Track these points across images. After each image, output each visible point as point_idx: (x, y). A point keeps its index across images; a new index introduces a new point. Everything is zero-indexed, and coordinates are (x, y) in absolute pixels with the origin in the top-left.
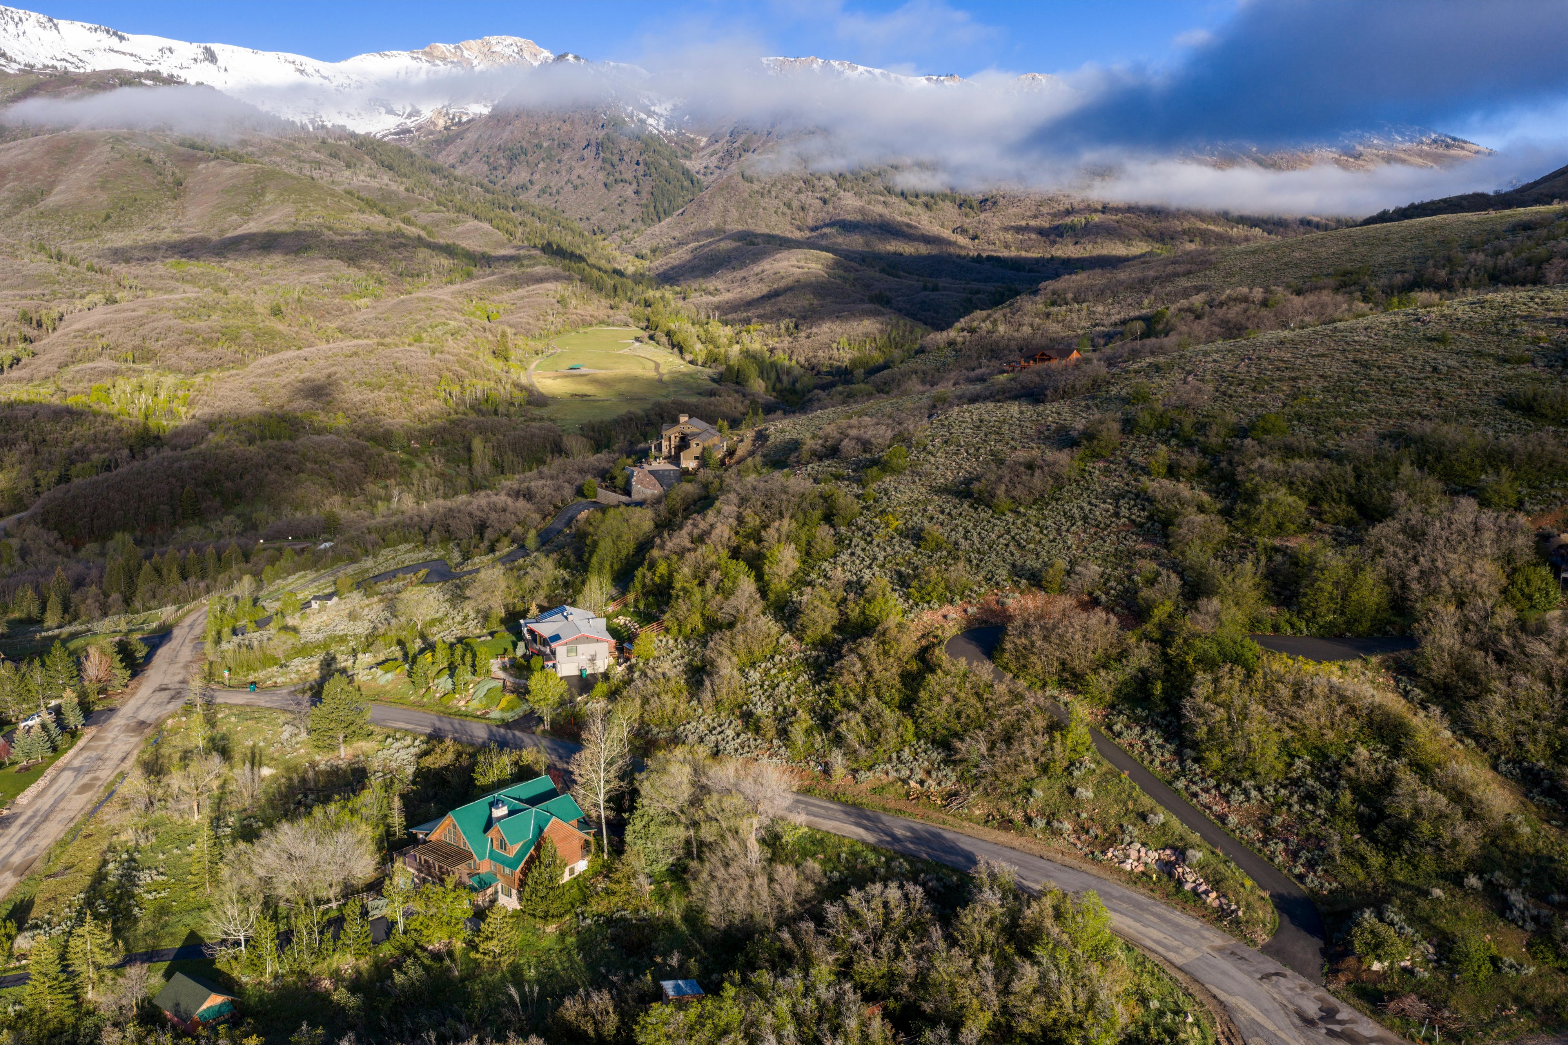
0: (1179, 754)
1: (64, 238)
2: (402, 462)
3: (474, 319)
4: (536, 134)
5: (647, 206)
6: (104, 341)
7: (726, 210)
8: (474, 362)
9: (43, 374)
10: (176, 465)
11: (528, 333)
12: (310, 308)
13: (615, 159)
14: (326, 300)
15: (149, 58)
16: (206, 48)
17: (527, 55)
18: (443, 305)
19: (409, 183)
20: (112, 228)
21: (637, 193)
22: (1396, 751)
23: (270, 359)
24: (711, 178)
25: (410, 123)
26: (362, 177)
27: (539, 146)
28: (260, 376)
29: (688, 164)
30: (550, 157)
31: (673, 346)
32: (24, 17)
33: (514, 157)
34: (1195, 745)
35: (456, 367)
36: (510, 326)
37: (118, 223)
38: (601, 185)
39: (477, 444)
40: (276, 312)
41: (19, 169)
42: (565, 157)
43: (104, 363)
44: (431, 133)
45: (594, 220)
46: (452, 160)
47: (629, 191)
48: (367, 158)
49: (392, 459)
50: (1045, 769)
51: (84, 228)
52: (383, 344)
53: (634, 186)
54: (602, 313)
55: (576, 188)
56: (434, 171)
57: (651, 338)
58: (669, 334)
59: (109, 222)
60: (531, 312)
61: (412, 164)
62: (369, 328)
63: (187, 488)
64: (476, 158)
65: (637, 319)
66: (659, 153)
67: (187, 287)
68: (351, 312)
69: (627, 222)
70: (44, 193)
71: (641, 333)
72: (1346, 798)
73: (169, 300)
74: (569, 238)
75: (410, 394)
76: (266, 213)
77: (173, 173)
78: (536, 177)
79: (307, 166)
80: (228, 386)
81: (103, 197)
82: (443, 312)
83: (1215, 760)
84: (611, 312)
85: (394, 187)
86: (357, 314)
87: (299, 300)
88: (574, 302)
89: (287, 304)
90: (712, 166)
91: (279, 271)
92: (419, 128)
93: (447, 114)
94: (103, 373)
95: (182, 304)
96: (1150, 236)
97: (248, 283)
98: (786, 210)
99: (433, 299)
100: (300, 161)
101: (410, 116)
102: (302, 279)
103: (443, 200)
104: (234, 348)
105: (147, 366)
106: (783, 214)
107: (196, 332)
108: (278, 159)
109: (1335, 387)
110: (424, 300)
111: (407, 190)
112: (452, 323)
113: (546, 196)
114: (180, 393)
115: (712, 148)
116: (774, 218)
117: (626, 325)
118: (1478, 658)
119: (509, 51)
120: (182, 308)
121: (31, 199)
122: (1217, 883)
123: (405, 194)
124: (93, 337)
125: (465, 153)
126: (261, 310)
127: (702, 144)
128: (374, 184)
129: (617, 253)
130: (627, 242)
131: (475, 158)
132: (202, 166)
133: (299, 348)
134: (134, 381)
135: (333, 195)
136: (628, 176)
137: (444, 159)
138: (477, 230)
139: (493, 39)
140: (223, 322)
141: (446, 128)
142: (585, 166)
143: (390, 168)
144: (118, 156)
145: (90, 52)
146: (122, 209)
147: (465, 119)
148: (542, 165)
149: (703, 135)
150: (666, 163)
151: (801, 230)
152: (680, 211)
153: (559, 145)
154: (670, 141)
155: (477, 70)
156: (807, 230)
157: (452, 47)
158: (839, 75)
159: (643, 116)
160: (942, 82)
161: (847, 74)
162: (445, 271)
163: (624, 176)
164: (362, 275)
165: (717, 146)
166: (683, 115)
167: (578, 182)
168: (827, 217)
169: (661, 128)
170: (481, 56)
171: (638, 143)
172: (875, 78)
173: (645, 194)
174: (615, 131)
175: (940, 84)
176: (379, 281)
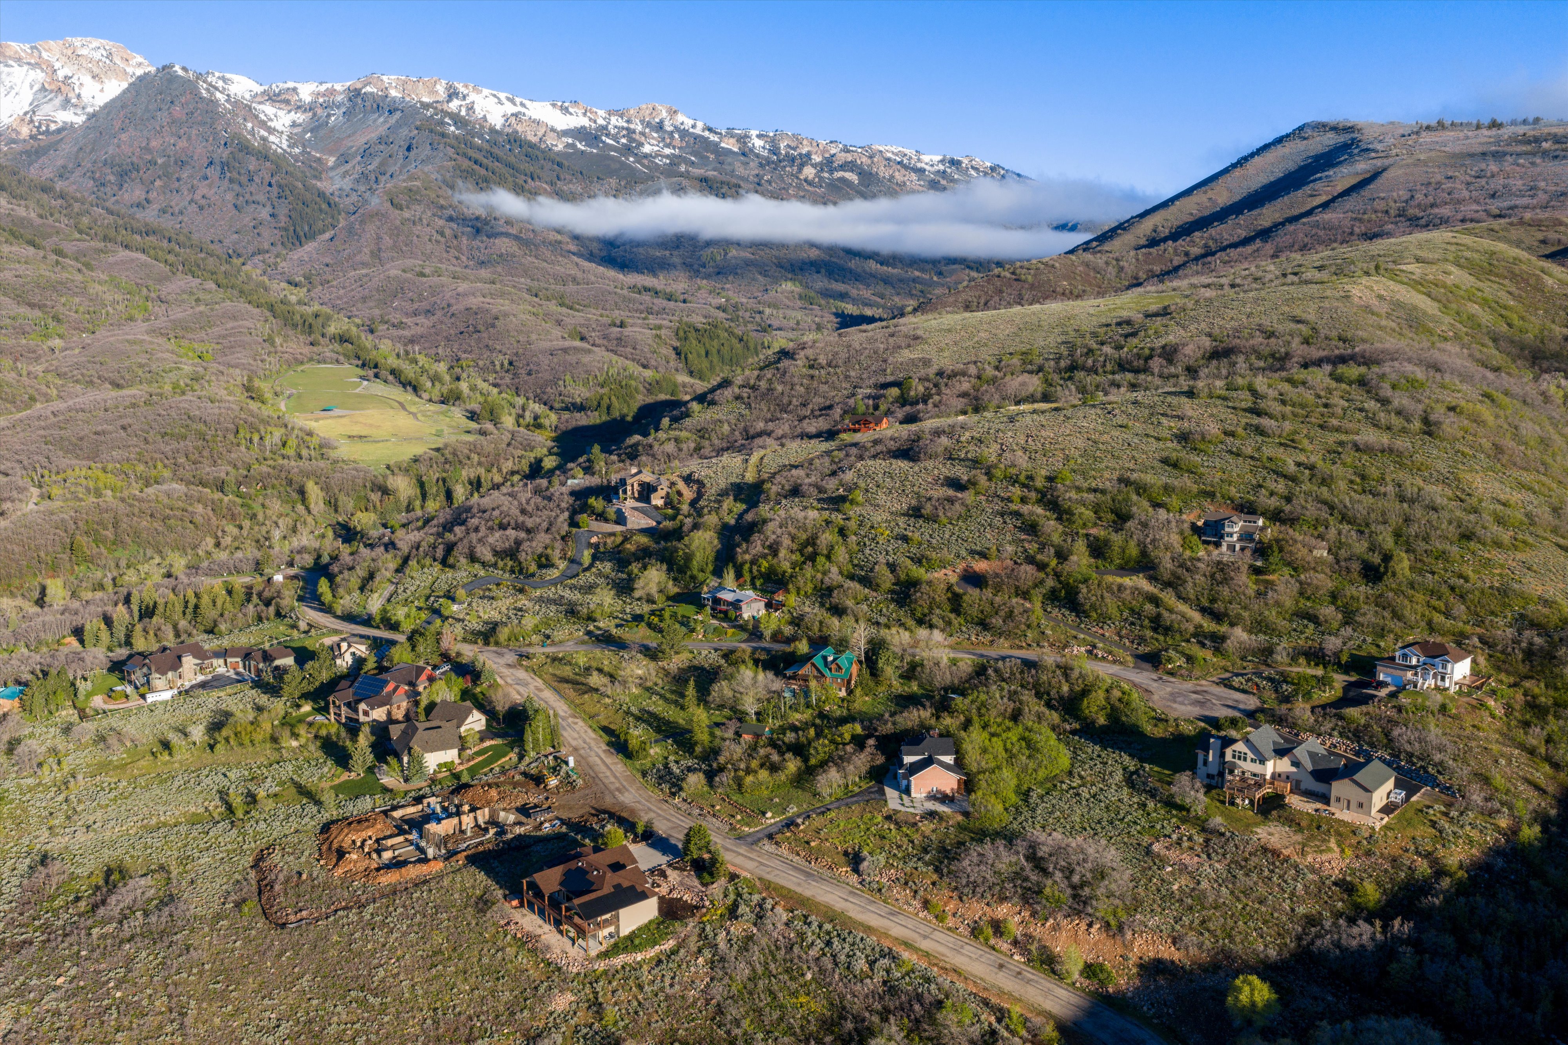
0: (1077, 616)
4: (147, 149)
5: (286, 229)
7: (379, 238)
13: (244, 180)
17: (121, 62)
19: (33, 206)
21: (272, 215)
22: (1157, 606)
24: (349, 201)
27: (153, 162)
29: (320, 185)
30: (167, 175)
31: (404, 386)
33: (124, 174)
34: (1084, 612)
38: (230, 206)
42: (185, 175)
44: (14, 141)
45: (227, 242)
46: (48, 173)
47: (264, 213)
50: (1029, 626)
53: (269, 209)
54: (307, 351)
55: (201, 208)
57: (376, 376)
58: (393, 372)
60: (245, 352)
63: (77, 538)
64: (78, 172)
65: (347, 356)
66: (291, 174)
69: (266, 246)
71: (361, 372)
72: (1146, 622)
78: (153, 195)
83: (1094, 615)
84: (315, 349)
85: (22, 212)
88: (278, 340)
90: (347, 189)
93: (32, 121)
98: (439, 238)
103: (78, 226)
106: (437, 242)
109: (1085, 453)
111: (37, 216)
113: (168, 216)
115: (343, 169)
116: (429, 246)
117: (341, 363)
118: (1179, 571)
119: (97, 55)
122: (1110, 653)
123: (39, 221)
125: (64, 167)
127: (330, 164)
130: (274, 267)
136: (261, 198)
137: (39, 171)
138: (132, 260)
139: (77, 42)
141: (32, 137)
142: (210, 186)
147: (53, 127)
148: (158, 183)
149: (331, 154)
150: (300, 185)
151: (457, 258)
152: (327, 235)
153: (176, 163)
154: (296, 161)
155: (61, 74)
156: (464, 258)
157: (27, 47)
158: (464, 97)
159: (263, 133)
160: (567, 109)
161: (472, 97)
162: (121, 307)
163: (256, 198)
164: (38, 313)
165: (348, 167)
166: (305, 132)
167: (203, 202)
168: (482, 246)
169: (285, 146)
170: (64, 59)
171: (268, 164)
172: (500, 102)
173: (283, 220)
174: (241, 150)
175: (565, 110)
176: (57, 319)
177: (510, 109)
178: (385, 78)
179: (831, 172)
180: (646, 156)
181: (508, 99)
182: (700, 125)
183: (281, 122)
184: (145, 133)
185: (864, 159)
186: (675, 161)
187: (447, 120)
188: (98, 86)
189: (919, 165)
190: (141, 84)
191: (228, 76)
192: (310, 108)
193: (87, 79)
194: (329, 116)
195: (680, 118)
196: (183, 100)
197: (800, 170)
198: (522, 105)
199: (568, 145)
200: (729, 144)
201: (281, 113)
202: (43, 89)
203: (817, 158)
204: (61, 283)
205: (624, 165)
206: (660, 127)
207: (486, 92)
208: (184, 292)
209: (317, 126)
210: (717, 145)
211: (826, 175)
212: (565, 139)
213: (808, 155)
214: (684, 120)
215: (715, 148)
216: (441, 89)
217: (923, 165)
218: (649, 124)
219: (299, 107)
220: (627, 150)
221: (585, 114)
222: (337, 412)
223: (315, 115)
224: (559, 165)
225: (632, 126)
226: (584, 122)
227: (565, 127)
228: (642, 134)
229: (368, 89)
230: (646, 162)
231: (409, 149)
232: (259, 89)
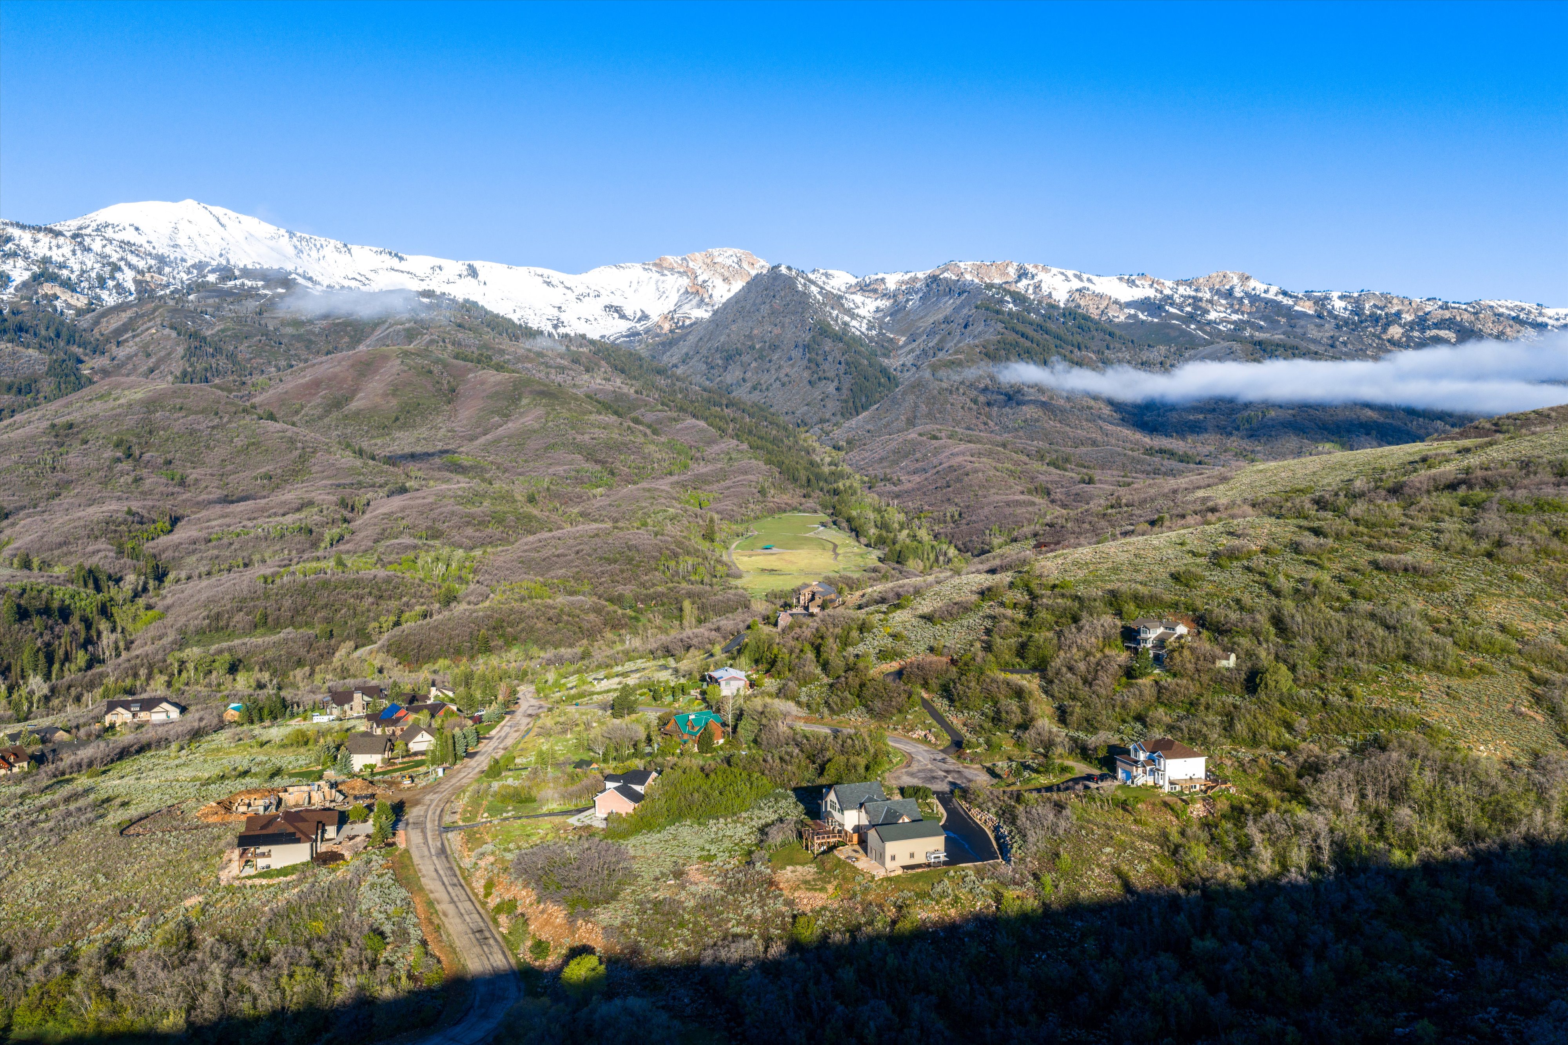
0: (950, 705)
1: (363, 436)
2: (631, 618)
3: (689, 508)
4: (750, 337)
5: (846, 401)
6: (404, 522)
7: (916, 406)
8: (687, 543)
9: (363, 547)
10: (475, 615)
11: (731, 518)
12: (556, 496)
13: (820, 359)
14: (570, 489)
15: (423, 276)
16: (469, 265)
17: (745, 265)
18: (664, 494)
19: (638, 384)
20: (400, 428)
21: (838, 389)
23: (531, 538)
24: (907, 375)
25: (640, 327)
26: (598, 381)
27: (752, 347)
28: (526, 551)
29: (886, 362)
30: (761, 357)
31: (852, 530)
32: (324, 244)
33: (730, 357)
35: (673, 547)
36: (718, 512)
37: (405, 423)
38: (805, 382)
39: (687, 604)
40: (531, 499)
41: (330, 379)
42: (775, 357)
43: (406, 540)
44: (658, 335)
45: (798, 413)
46: (674, 360)
47: (831, 388)
48: (603, 363)
49: (624, 615)
51: (378, 427)
52: (617, 528)
53: (836, 383)
54: (795, 502)
55: (783, 385)
56: (660, 372)
57: (835, 523)
58: (849, 520)
59: (398, 423)
60: (735, 501)
61: (641, 366)
62: (604, 513)
63: (483, 631)
65: (824, 507)
66: (860, 353)
67: (460, 477)
68: (589, 499)
69: (827, 416)
70: (348, 399)
71: (826, 519)
73: (450, 490)
74: (774, 432)
75: (638, 567)
76: (522, 414)
77: (449, 382)
78: (749, 374)
79: (553, 371)
80: (501, 559)
81: (394, 402)
82: (663, 501)
84: (803, 500)
85: (625, 389)
86: (594, 501)
87: (548, 489)
88: (772, 492)
89: (539, 492)
90: (909, 364)
91: (531, 464)
92: (647, 331)
93: (672, 318)
94: (407, 548)
95: (460, 493)
96: (1326, 429)
97: (507, 474)
98: (972, 405)
99: (656, 489)
100: (547, 367)
101: (639, 320)
102: (550, 471)
103: (666, 400)
104: (501, 529)
105: (437, 543)
106: (970, 409)
107: (473, 516)
108: (530, 365)
110: (649, 490)
111: (636, 392)
112: (671, 510)
113: (757, 392)
114: (467, 564)
115: (910, 347)
116: (961, 413)
117: (816, 512)
119: (729, 262)
120: (460, 496)
121: (337, 404)
123: (635, 396)
124: (396, 519)
125: (687, 354)
126: (520, 498)
127: (901, 343)
128: (609, 387)
129: (816, 445)
130: (827, 434)
131: (695, 359)
132: (471, 375)
133: (551, 530)
134: (433, 554)
135: (576, 399)
136: (831, 374)
137: (669, 359)
138: (694, 427)
139: (716, 252)
140: (492, 508)
141: (671, 331)
142: (793, 366)
143: (623, 371)
144: (406, 368)
145: (375, 271)
146: (408, 412)
147: (688, 322)
148: (754, 364)
149: (903, 335)
150: (866, 362)
151: (985, 424)
152: (876, 406)
153: (770, 347)
154: (871, 342)
155: (700, 280)
156: (991, 424)
157: (679, 259)
158: (1033, 277)
159: (847, 319)
160: (1133, 281)
161: (1041, 276)
162: (666, 464)
163: (828, 375)
164: (598, 467)
165: (914, 345)
166: (885, 316)
167: (786, 379)
168: (1010, 411)
169: (864, 330)
170: (705, 267)
171: (841, 345)
172: (1067, 279)
173: (845, 391)
174: (821, 334)
175: (1131, 283)
176: (612, 473)
177: (1076, 284)
178: (962, 265)
179: (1423, 330)
180: (1209, 323)
181: (1075, 276)
182: (1274, 289)
183: (867, 308)
184: (750, 323)
185: (1466, 316)
186: (1239, 326)
187: (1008, 298)
188: (727, 287)
189: (1540, 320)
190: (755, 283)
191: (830, 272)
192: (894, 296)
193: (718, 282)
194: (908, 301)
195: (1252, 283)
196: (782, 294)
197: (1385, 330)
198: (1089, 280)
199: (1130, 316)
200: (1307, 308)
201: (868, 301)
202: (687, 292)
203: (1408, 317)
204: (625, 444)
205: (1184, 333)
206: (1230, 294)
207: (1054, 270)
208: (722, 452)
209: (897, 310)
210: (1289, 308)
211: (1416, 334)
212: (1127, 311)
213: (1398, 314)
214: (1257, 286)
215: (1288, 312)
216: (1012, 271)
217: (1545, 320)
218: (1218, 292)
219: (885, 295)
220: (1191, 317)
221: (1151, 286)
222: (774, 550)
223: (896, 301)
224: (1111, 334)
225: (1200, 295)
226: (1151, 293)
227: (1129, 299)
228: (1210, 301)
229: (946, 275)
230: (1208, 329)
231: (966, 327)
232: (853, 281)
